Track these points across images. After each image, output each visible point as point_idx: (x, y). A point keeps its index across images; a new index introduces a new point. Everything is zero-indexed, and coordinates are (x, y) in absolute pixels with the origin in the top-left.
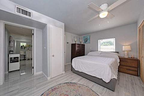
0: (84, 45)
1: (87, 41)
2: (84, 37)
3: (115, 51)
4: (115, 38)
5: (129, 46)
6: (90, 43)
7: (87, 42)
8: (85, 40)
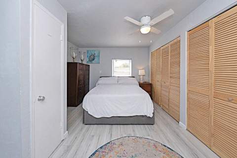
0: (89, 65)
1: (93, 59)
2: (88, 51)
3: (131, 76)
4: (131, 60)
5: (144, 70)
6: (99, 63)
7: (93, 62)
8: (90, 57)
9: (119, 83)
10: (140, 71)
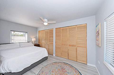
9: (21, 47)
10: (33, 39)
